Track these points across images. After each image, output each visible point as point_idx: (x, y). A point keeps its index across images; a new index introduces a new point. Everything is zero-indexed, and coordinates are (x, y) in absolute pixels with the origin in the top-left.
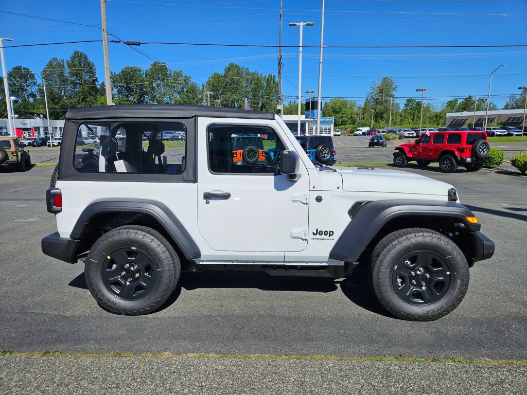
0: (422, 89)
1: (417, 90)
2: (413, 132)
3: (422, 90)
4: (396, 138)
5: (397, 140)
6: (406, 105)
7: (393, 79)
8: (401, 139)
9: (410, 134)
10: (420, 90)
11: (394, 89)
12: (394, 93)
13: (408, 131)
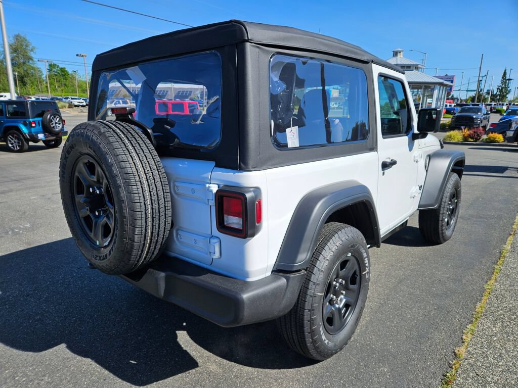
0: (82, 54)
1: (77, 55)
2: (81, 101)
3: (83, 56)
4: (65, 107)
5: (67, 109)
6: (50, 70)
7: (28, 38)
8: (72, 108)
9: (79, 102)
10: (80, 56)
11: (32, 50)
12: (32, 54)
13: (76, 99)
